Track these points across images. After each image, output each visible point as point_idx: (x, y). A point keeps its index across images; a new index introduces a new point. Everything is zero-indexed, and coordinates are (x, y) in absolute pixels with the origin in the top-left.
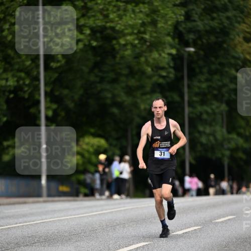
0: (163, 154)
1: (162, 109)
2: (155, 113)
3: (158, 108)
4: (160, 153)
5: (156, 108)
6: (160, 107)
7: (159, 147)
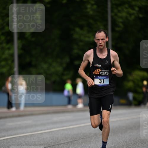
0: (102, 81)
1: (105, 41)
2: (98, 44)
3: (100, 40)
4: (99, 81)
5: (99, 40)
6: (102, 39)
7: (100, 75)
